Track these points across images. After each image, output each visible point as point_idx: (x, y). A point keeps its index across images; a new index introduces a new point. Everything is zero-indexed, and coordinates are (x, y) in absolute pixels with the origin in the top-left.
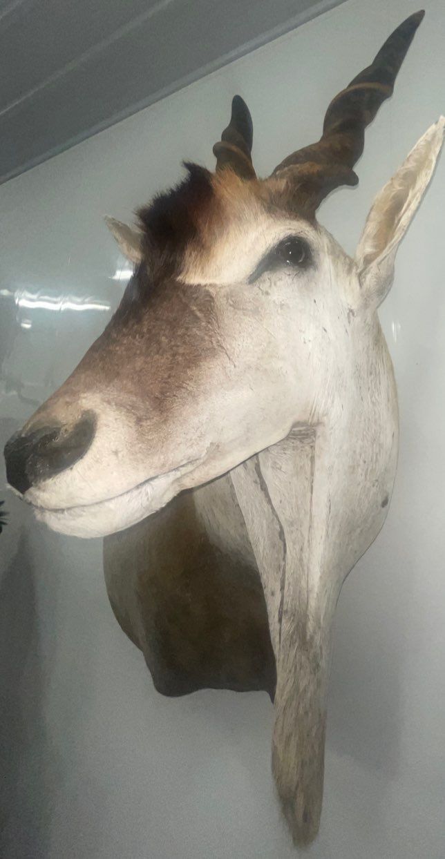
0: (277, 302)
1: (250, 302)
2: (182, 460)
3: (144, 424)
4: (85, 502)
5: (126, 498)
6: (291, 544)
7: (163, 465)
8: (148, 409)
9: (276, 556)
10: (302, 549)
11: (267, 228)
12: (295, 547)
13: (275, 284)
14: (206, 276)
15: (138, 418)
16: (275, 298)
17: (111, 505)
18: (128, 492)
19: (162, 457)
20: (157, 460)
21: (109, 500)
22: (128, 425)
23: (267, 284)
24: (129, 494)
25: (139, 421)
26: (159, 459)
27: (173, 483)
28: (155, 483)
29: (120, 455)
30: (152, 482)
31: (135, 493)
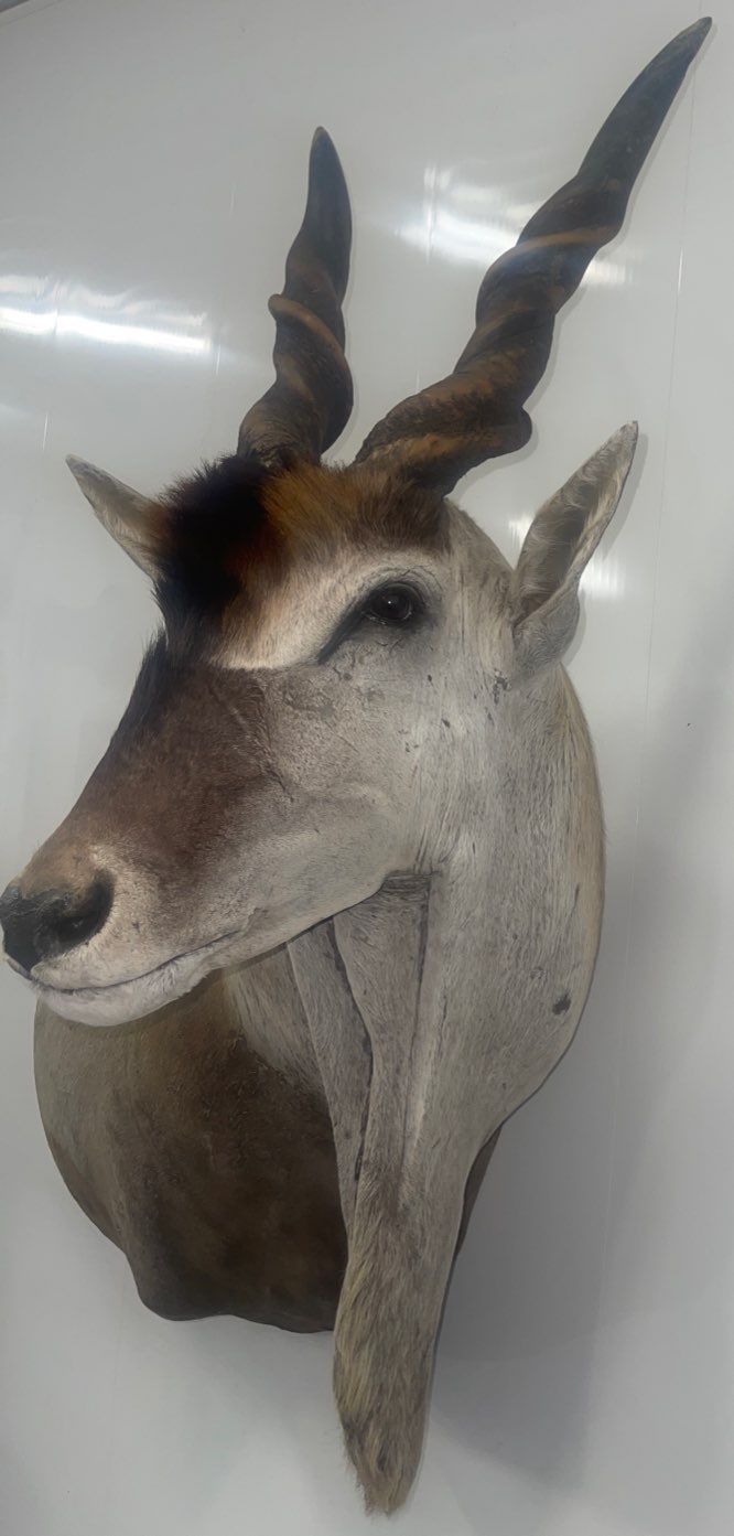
0: (362, 690)
1: (319, 694)
2: (216, 934)
3: (168, 886)
4: (101, 984)
5: (147, 980)
6: (381, 1061)
7: (193, 941)
8: (173, 867)
9: (356, 1077)
10: (398, 1071)
11: (350, 572)
12: (387, 1065)
13: (361, 662)
14: (252, 656)
15: (161, 878)
16: (360, 683)
17: (128, 989)
18: (147, 974)
19: (191, 930)
20: (185, 933)
21: (126, 983)
22: (150, 890)
23: (348, 661)
24: (149, 977)
25: (162, 884)
26: (187, 933)
27: (202, 963)
28: (182, 962)
29: (141, 929)
30: (176, 962)
31: (157, 974)
